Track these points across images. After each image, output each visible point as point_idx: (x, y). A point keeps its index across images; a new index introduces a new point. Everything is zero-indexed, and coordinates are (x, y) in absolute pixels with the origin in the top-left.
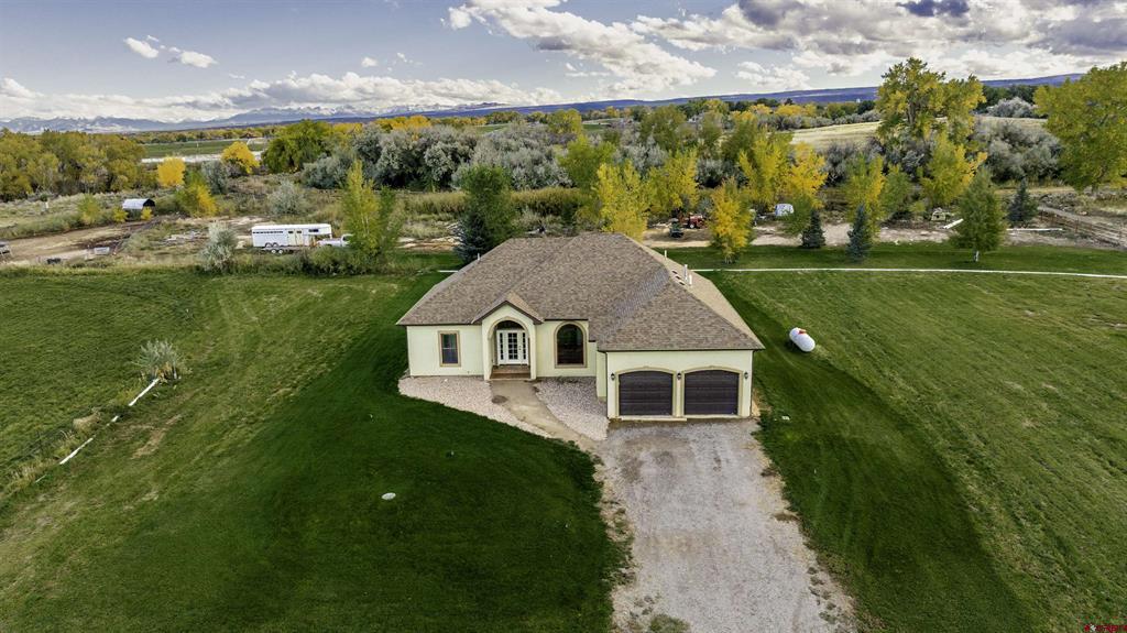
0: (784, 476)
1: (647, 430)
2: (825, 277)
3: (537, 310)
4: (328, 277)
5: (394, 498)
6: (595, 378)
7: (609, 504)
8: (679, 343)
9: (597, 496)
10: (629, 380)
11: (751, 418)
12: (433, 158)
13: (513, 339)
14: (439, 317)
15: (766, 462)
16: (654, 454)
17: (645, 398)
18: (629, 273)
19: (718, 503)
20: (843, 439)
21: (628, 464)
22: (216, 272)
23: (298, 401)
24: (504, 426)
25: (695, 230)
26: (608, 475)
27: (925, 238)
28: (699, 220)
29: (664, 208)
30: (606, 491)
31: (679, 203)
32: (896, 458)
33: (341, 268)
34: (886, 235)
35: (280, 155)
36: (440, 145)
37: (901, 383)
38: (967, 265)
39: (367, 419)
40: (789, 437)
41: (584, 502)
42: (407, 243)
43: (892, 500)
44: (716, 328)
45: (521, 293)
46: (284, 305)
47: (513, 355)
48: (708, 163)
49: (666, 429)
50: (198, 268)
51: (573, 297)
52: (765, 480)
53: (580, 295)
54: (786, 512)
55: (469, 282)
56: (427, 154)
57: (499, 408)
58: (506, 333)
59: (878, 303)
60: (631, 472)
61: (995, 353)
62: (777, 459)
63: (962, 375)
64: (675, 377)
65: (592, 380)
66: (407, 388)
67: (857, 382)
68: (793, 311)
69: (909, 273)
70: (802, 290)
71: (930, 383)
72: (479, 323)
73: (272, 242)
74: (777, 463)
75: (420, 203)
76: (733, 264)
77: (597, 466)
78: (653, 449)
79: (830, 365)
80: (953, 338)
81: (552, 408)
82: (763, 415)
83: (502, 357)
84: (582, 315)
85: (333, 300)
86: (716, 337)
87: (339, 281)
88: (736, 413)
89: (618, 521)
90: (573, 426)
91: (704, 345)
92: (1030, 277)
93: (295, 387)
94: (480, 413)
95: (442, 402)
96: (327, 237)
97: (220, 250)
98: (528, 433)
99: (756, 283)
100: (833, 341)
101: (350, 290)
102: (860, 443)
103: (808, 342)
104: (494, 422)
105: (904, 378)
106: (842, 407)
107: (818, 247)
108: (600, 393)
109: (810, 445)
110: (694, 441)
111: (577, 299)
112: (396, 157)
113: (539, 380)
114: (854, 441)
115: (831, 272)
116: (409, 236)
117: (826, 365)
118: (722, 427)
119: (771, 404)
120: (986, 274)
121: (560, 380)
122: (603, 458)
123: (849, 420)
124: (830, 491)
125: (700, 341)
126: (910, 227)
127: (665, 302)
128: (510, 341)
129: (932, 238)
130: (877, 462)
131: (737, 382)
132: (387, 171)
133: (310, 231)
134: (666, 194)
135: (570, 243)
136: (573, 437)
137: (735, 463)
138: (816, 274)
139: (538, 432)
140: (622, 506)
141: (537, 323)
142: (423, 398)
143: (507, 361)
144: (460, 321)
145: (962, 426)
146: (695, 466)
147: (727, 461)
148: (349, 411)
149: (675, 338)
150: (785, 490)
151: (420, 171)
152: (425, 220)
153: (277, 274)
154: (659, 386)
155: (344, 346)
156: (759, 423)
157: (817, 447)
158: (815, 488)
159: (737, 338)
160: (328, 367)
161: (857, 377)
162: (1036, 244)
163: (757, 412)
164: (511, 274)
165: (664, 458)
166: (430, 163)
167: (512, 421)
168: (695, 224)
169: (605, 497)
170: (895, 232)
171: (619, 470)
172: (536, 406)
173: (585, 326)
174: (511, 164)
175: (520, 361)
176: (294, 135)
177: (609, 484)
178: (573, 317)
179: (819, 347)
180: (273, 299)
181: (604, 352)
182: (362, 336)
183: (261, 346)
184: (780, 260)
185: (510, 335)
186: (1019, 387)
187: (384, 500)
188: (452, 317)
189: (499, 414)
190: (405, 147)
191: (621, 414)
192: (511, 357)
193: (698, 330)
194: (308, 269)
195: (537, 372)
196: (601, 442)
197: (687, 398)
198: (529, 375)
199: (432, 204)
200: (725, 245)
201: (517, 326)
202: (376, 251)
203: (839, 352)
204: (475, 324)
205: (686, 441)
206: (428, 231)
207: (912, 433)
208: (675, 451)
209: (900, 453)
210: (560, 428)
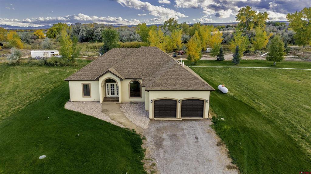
0: (227, 145)
1: (166, 124)
2: (226, 69)
3: (122, 75)
4: (53, 67)
5: (45, 158)
6: (145, 102)
7: (148, 160)
8: (180, 87)
9: (142, 157)
10: (158, 103)
11: (208, 119)
12: (97, 32)
13: (112, 87)
14: (82, 77)
15: (218, 139)
16: (168, 135)
17: (165, 111)
18: (159, 61)
19: (199, 160)
20: (248, 128)
21: (158, 140)
22: (13, 65)
23: (23, 111)
24: (105, 122)
25: (181, 55)
26: (148, 145)
27: (256, 59)
28: (182, 52)
29: (171, 48)
30: (147, 153)
31: (175, 47)
32: (271, 136)
33: (58, 64)
34: (243, 58)
35: (51, 34)
36: (99, 29)
37: (263, 104)
38: (272, 66)
39: (46, 119)
40: (225, 127)
41: (136, 159)
42: (85, 57)
43: (276, 157)
44: (195, 82)
45: (116, 68)
46: (34, 75)
47: (113, 93)
48: (185, 36)
49: (174, 123)
50: (7, 63)
51: (137, 70)
52: (218, 148)
53: (139, 69)
54: (231, 165)
55: (95, 64)
56: (95, 31)
57: (104, 114)
58: (110, 84)
59: (246, 77)
60: (159, 144)
61: (294, 95)
62: (223, 138)
63: (285, 102)
64: (177, 102)
65: (143, 103)
66: (68, 106)
67: (247, 105)
68: (217, 80)
69: (253, 68)
70: (219, 73)
71: (274, 105)
72: (97, 79)
73: (38, 56)
74: (223, 139)
75: (92, 46)
76: (195, 65)
77: (143, 141)
78: (169, 133)
79: (235, 98)
80: (276, 89)
81: (126, 115)
82: (213, 118)
83: (108, 94)
84: (140, 77)
85: (52, 74)
86: (195, 85)
87: (57, 68)
88: (202, 117)
89: (152, 170)
90: (135, 122)
91: (190, 89)
92: (294, 70)
93: (24, 105)
94: (96, 117)
95: (80, 112)
96: (57, 55)
97: (15, 57)
98: (114, 126)
99: (203, 71)
100: (233, 90)
101: (59, 71)
102: (255, 130)
103: (225, 90)
104: (101, 120)
105: (263, 103)
106: (244, 115)
107: (222, 60)
108: (146, 108)
109: (235, 131)
110: (186, 129)
111: (138, 71)
112: (85, 32)
113: (122, 103)
114: (252, 129)
115: (228, 68)
116: (86, 56)
117: (233, 98)
118: (197, 123)
119: (215, 113)
120: (280, 69)
121: (131, 103)
122: (147, 137)
123: (248, 120)
124: (249, 154)
125: (188, 87)
126: (250, 55)
127: (174, 71)
128: (111, 87)
129: (258, 59)
130: (265, 138)
131: (203, 104)
132: (82, 37)
133: (51, 53)
134: (172, 44)
135: (136, 50)
136: (134, 127)
137: (204, 140)
138: (223, 68)
139: (119, 125)
140: (154, 162)
141: (121, 80)
142: (73, 110)
143: (110, 95)
144: (91, 79)
145: (293, 122)
146: (187, 141)
147: (201, 138)
148: (40, 115)
149: (178, 86)
150: (228, 153)
151: (93, 37)
152: (92, 51)
153: (35, 66)
154: (171, 106)
155: (50, 90)
156: (212, 121)
157: (238, 132)
158: (241, 152)
159: (204, 86)
160: (41, 97)
161: (246, 102)
162: (291, 61)
163: (211, 117)
164: (113, 61)
165: (173, 137)
166: (96, 34)
167: (108, 120)
168: (181, 53)
169: (146, 157)
170: (245, 57)
171: (153, 143)
172: (120, 114)
173: (141, 81)
174: (122, 35)
175: (115, 95)
176: (56, 27)
177: (148, 150)
178: (136, 78)
179: (229, 92)
180: (30, 74)
181: (148, 91)
182: (58, 86)
183: (18, 89)
184: (210, 64)
185: (111, 85)
186: (308, 107)
187: (39, 159)
188: (88, 77)
189: (104, 117)
190: (88, 29)
191: (155, 117)
192: (112, 94)
193: (187, 82)
194: (46, 63)
195: (122, 100)
196: (146, 129)
197: (182, 111)
198: (118, 101)
199: (95, 46)
200: (192, 58)
201: (114, 81)
202: (71, 58)
203: (237, 93)
204: (96, 80)
205: (182, 129)
206: (93, 54)
207: (274, 125)
208: (178, 134)
209: (273, 135)
210: (129, 123)
